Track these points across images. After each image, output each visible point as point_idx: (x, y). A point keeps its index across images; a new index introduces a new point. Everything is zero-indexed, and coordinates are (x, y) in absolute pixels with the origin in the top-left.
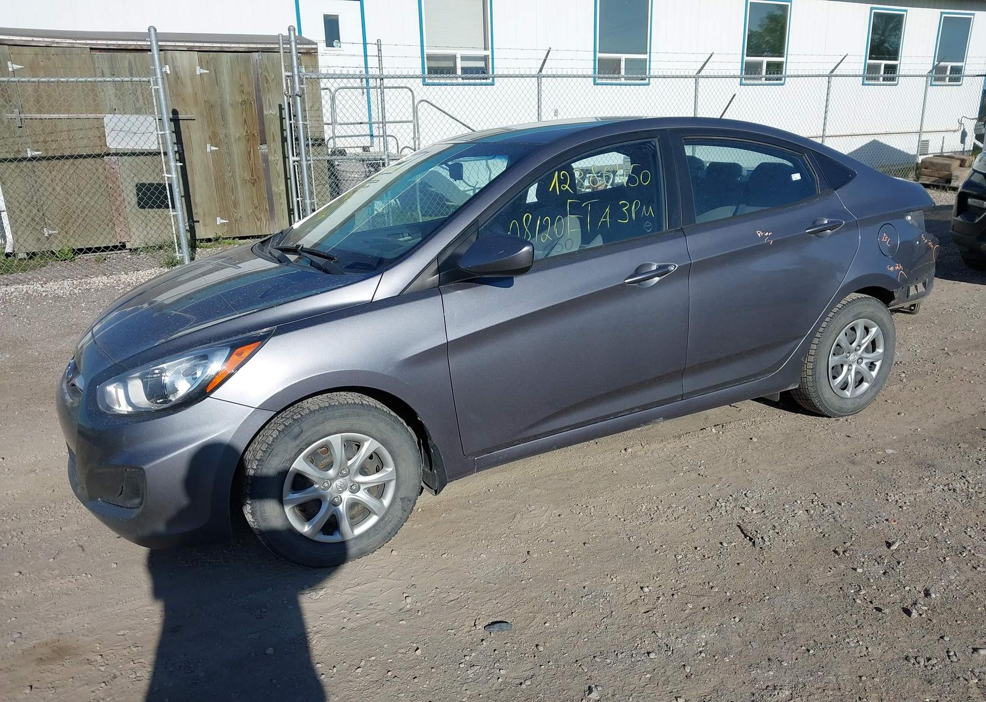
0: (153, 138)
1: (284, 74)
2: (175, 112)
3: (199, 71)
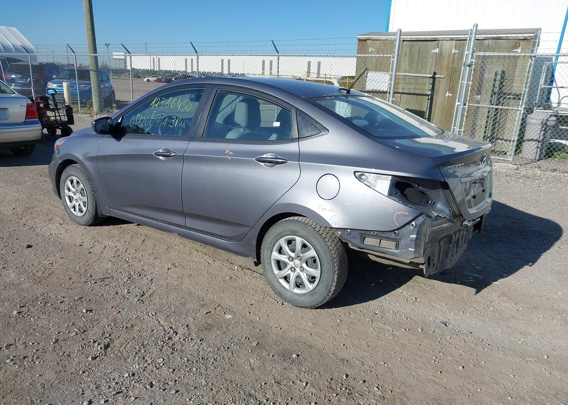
0: (386, 85)
1: (466, 52)
2: (435, 74)
3: (454, 51)
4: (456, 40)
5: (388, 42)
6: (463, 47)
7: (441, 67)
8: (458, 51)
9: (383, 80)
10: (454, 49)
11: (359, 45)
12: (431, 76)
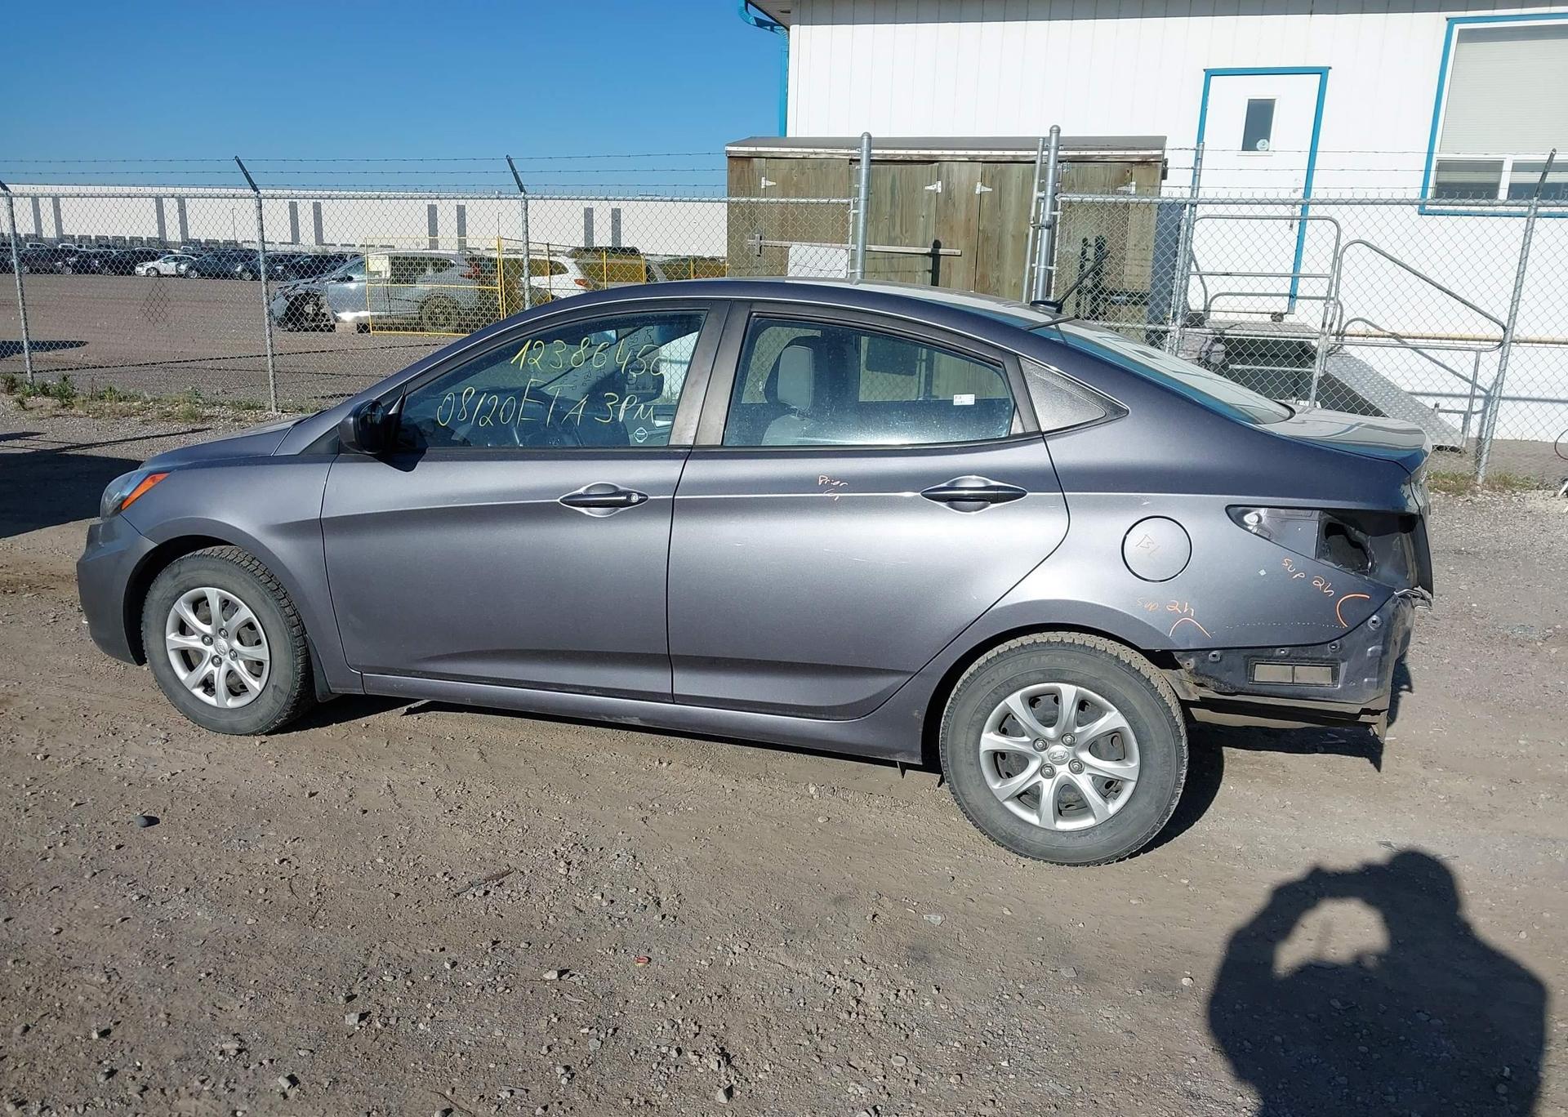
1: (1036, 194)
2: (937, 245)
3: (979, 188)
4: (983, 162)
5: (809, 163)
6: (1000, 180)
7: (952, 228)
8: (990, 190)
9: (829, 263)
10: (979, 185)
11: (731, 170)
12: (929, 250)
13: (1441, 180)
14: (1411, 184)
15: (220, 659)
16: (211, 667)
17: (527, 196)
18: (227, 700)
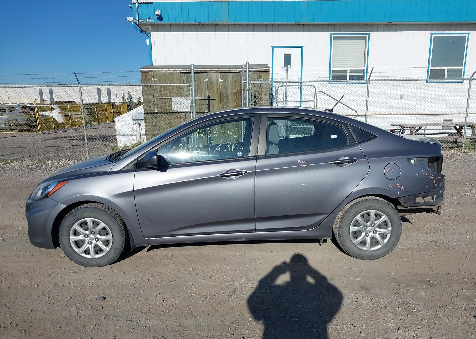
0: (189, 107)
1: (243, 81)
2: (209, 97)
3: (220, 80)
4: (220, 72)
5: (167, 73)
6: (226, 77)
7: (213, 91)
8: (223, 80)
9: (185, 103)
10: (219, 79)
11: (142, 76)
12: (207, 98)
13: (333, 75)
14: (326, 76)
15: (91, 242)
16: (88, 245)
17: (81, 85)
18: (95, 256)
